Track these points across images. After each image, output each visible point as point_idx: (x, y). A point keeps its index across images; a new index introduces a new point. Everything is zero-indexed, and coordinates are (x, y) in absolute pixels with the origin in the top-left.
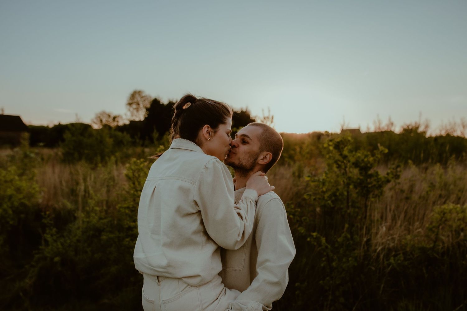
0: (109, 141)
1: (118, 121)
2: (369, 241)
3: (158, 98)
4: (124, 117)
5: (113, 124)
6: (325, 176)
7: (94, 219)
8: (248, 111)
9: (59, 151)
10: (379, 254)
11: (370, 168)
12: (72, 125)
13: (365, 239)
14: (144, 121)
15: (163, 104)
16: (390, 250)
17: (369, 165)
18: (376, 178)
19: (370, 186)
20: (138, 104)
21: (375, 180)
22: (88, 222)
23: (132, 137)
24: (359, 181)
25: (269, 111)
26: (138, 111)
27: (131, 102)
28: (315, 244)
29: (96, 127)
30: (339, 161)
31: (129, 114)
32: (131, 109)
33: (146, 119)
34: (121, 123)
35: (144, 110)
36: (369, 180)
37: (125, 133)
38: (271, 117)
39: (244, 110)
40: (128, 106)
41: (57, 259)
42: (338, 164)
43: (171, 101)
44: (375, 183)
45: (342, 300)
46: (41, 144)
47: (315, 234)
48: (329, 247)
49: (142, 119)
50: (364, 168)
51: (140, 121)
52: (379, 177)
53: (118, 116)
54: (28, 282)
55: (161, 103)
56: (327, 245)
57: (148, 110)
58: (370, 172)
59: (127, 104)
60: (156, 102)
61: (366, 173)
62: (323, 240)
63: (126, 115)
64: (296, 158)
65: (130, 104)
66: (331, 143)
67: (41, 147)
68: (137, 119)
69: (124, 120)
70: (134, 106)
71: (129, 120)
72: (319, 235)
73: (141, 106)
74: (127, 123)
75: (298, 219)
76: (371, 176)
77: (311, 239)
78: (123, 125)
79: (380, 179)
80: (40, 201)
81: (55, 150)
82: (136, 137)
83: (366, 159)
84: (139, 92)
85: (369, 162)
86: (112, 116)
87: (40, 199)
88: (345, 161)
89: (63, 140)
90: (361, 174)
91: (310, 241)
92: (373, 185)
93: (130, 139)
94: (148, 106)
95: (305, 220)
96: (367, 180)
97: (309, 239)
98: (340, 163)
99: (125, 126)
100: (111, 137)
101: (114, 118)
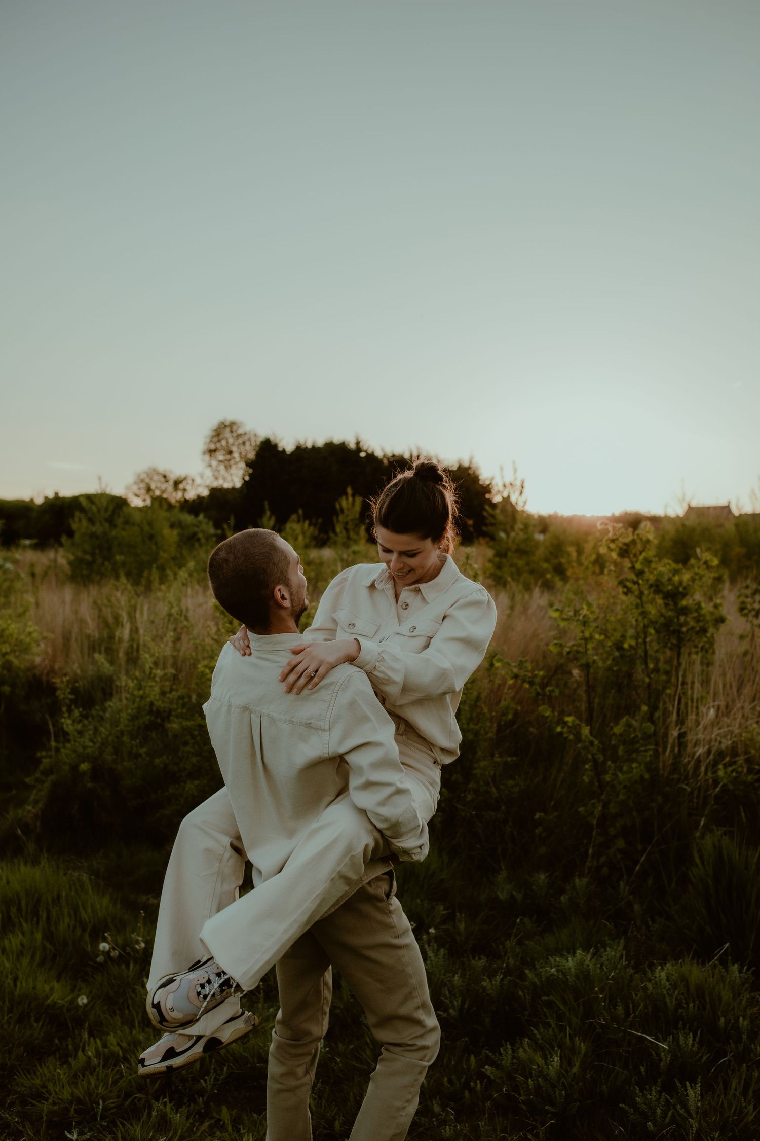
0: (171, 536)
1: (185, 490)
2: (681, 736)
3: (272, 438)
4: (198, 481)
5: (175, 497)
6: (588, 610)
7: (153, 692)
8: (473, 465)
9: (60, 557)
10: (699, 761)
11: (684, 595)
12: (89, 498)
13: (675, 733)
14: (241, 488)
15: (284, 451)
16: (721, 754)
17: (681, 589)
18: (695, 614)
19: (684, 629)
20: (230, 453)
21: (694, 618)
22: (142, 697)
23: (217, 526)
24: (662, 620)
25: (515, 470)
26: (228, 468)
27: (213, 447)
28: (571, 737)
29: (137, 502)
30: (627, 580)
31: (208, 473)
32: (214, 463)
33: (246, 483)
34: (191, 495)
35: (242, 465)
36: (682, 619)
37: (201, 517)
38: (518, 483)
39: (466, 464)
40: (207, 457)
41: (84, 767)
42: (625, 586)
43: (302, 442)
44: (692, 623)
45: (621, 843)
46: (27, 542)
47: (569, 719)
48: (596, 742)
49: (238, 484)
50: (674, 596)
51: (234, 489)
52: (703, 612)
53: (185, 479)
54: (29, 811)
55: (280, 449)
56: (591, 738)
57: (249, 464)
58: (684, 603)
59: (204, 453)
60: (268, 448)
61: (676, 604)
62: (586, 731)
63: (202, 476)
64: (569, 573)
65: (211, 452)
66: (612, 546)
67: (25, 547)
68: (227, 485)
69: (198, 489)
70: (220, 456)
71: (207, 486)
72: (577, 722)
73: (236, 455)
74: (205, 493)
75: (539, 690)
76: (685, 611)
77: (563, 728)
78: (195, 498)
79: (704, 615)
80: (38, 660)
81: (51, 554)
82: (225, 526)
83: (676, 578)
84: (231, 426)
85: (681, 583)
86: (173, 477)
87: (38, 656)
88: (641, 582)
89: (71, 534)
90: (666, 605)
91: (561, 733)
92: (689, 627)
93: (212, 531)
94: (252, 455)
95: (551, 692)
96: (678, 619)
97: (559, 729)
98: (628, 584)
99: (200, 499)
100: (172, 526)
101: (177, 483)
